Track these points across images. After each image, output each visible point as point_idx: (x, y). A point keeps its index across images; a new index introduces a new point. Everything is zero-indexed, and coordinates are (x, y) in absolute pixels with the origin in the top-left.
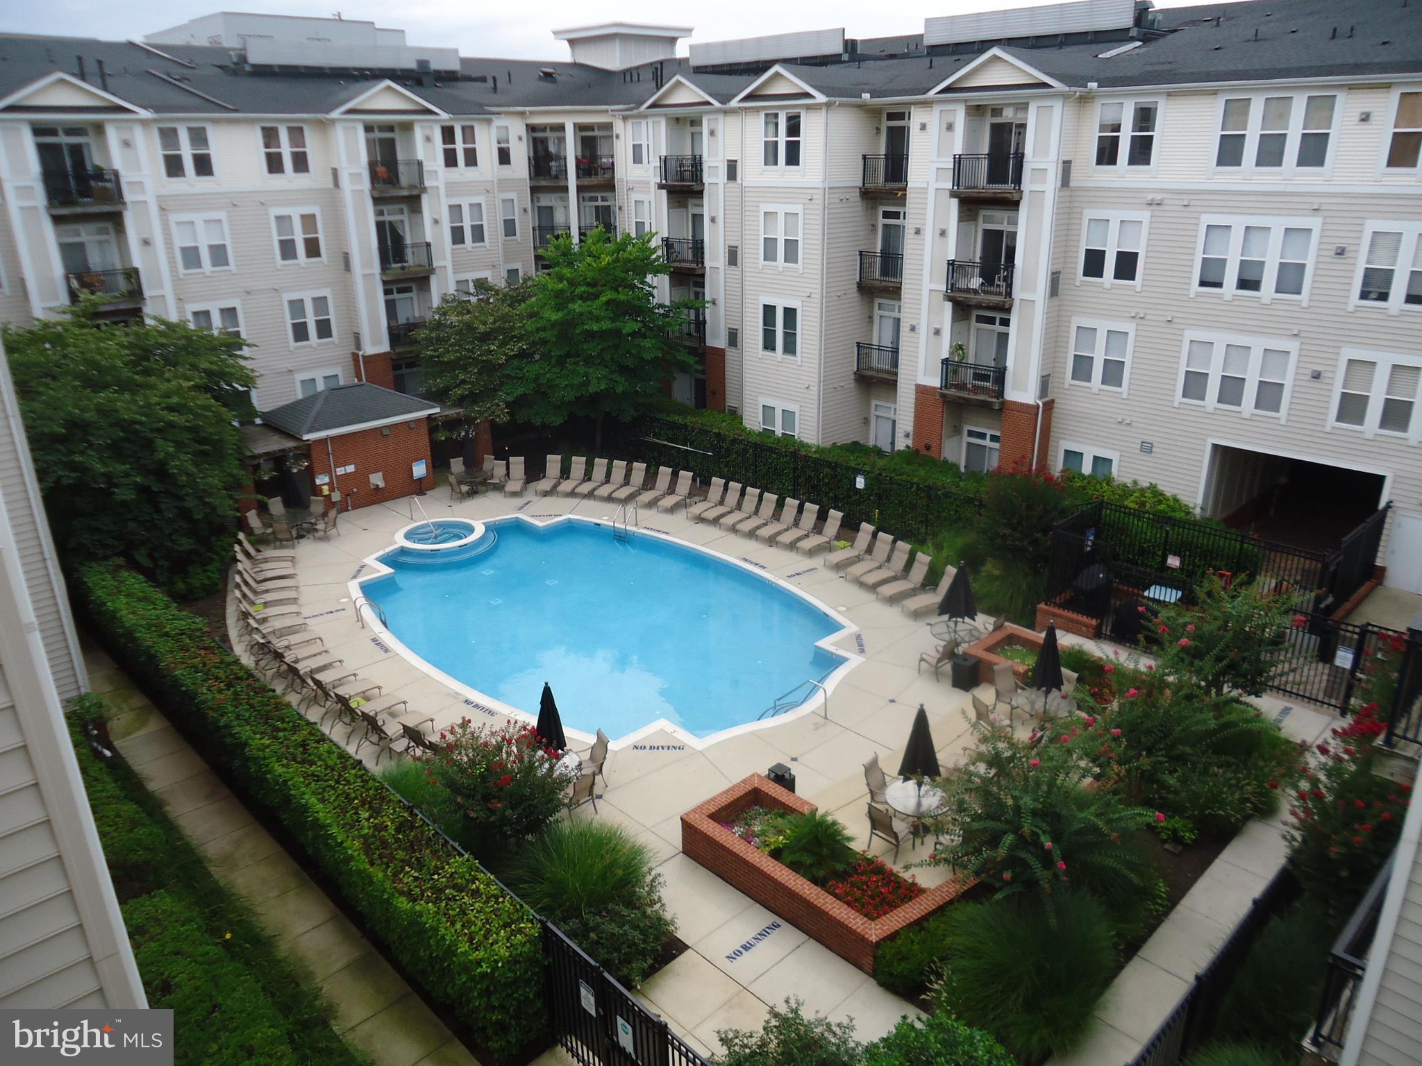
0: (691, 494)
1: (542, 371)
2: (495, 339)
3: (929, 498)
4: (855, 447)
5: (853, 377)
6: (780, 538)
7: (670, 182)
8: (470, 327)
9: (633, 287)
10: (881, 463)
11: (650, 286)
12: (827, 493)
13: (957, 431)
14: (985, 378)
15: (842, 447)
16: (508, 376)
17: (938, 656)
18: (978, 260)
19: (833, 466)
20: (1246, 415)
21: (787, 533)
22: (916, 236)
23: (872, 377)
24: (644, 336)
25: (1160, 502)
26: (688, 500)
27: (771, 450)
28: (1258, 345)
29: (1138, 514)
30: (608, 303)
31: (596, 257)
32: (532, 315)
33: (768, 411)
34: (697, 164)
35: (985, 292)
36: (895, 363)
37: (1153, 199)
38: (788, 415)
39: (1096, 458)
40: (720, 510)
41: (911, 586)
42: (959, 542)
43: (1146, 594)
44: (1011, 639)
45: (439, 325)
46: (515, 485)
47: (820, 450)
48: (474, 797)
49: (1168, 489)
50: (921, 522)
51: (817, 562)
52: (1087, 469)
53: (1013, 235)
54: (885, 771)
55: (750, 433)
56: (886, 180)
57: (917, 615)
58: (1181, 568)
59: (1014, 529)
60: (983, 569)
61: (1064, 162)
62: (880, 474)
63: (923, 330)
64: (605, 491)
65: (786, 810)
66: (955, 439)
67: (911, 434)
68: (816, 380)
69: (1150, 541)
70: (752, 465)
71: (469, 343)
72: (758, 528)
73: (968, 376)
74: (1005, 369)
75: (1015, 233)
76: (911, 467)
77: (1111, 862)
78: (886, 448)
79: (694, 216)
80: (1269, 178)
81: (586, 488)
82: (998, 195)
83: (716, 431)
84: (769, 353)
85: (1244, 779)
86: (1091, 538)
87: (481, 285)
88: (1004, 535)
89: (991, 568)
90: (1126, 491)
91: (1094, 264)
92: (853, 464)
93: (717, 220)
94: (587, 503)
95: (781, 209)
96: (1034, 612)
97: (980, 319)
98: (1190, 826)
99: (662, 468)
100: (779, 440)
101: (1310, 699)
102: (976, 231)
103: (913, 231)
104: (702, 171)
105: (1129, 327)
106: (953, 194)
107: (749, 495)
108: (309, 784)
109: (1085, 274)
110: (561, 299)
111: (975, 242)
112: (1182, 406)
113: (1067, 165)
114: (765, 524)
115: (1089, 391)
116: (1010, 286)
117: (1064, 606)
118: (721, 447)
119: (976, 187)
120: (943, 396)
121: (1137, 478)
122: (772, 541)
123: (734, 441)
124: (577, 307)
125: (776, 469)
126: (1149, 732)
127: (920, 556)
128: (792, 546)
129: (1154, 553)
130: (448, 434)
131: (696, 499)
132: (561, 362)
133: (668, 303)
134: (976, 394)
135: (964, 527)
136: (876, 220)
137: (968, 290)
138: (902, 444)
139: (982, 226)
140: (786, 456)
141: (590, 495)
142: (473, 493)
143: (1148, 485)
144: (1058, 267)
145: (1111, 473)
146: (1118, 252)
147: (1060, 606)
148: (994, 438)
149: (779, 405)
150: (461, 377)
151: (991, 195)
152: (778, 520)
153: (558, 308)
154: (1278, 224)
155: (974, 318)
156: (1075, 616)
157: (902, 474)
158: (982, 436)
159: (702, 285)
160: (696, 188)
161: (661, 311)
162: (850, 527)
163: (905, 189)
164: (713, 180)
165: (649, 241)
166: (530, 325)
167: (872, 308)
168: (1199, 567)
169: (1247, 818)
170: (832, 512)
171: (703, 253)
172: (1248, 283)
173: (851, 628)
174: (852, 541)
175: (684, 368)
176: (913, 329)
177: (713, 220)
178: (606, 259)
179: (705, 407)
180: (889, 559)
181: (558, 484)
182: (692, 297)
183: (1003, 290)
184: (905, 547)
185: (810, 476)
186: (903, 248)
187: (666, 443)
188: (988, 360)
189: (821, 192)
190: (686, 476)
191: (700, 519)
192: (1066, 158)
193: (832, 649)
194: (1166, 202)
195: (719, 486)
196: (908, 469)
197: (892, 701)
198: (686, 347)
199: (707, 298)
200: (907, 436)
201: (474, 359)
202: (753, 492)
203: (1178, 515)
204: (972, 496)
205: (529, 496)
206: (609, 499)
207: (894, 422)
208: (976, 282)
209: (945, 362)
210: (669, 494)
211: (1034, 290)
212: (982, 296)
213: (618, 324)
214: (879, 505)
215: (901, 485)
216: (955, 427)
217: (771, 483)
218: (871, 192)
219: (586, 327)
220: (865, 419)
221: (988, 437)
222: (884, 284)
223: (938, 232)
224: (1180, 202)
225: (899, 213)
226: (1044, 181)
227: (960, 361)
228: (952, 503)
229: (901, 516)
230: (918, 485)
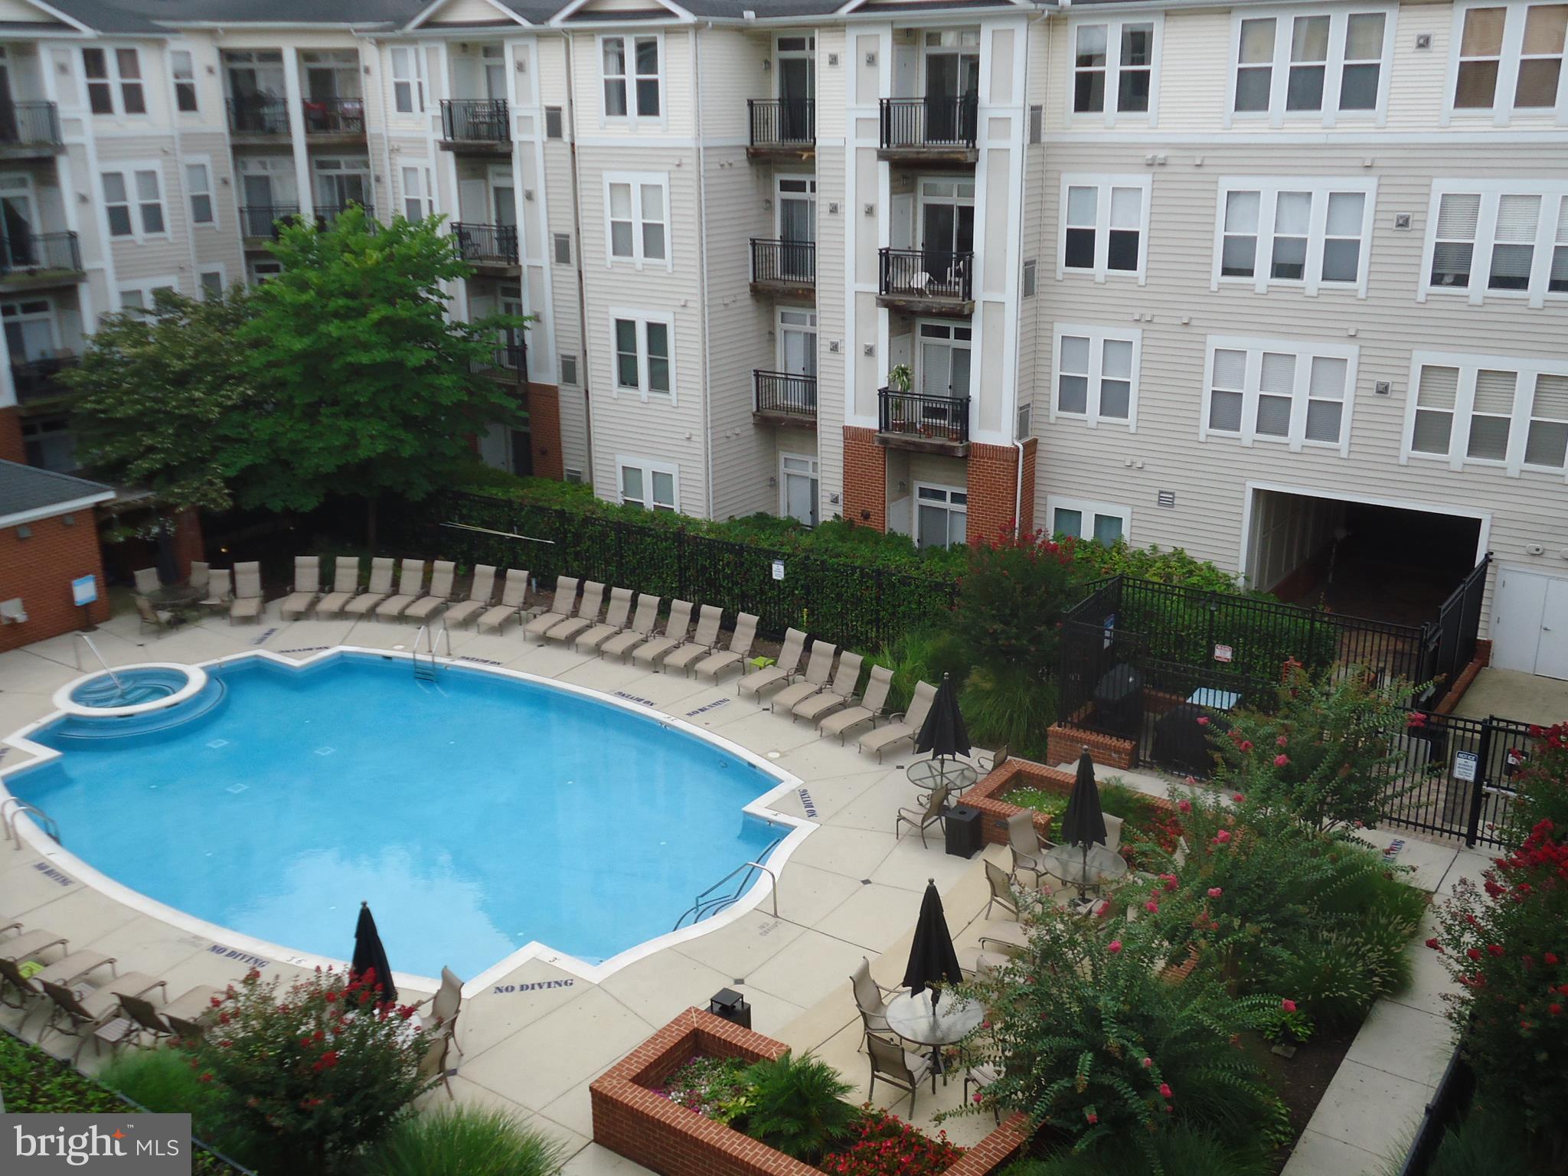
0: (527, 604)
1: (280, 429)
2: (200, 380)
3: (880, 586)
4: (762, 521)
5: (751, 420)
6: (668, 660)
7: (458, 140)
8: (156, 364)
9: (416, 297)
10: (806, 541)
11: (442, 296)
12: (730, 590)
13: (905, 490)
14: (939, 413)
15: (745, 521)
16: (226, 439)
17: (924, 811)
18: (920, 248)
19: (739, 550)
20: (1295, 447)
21: (678, 651)
22: (833, 216)
23: (780, 420)
24: (437, 371)
25: (1191, 573)
26: (523, 613)
27: (643, 531)
28: (1305, 351)
29: (1167, 587)
30: (379, 324)
31: (358, 254)
32: (256, 344)
33: (631, 475)
34: (500, 113)
35: (933, 293)
36: (811, 397)
37: (1154, 158)
38: (662, 480)
39: (1099, 518)
40: (574, 624)
41: (870, 714)
42: (929, 647)
43: (1189, 701)
44: (1019, 779)
45: (98, 363)
46: (245, 607)
47: (713, 527)
48: (274, 1094)
49: (1199, 554)
50: (870, 622)
51: (728, 689)
52: (1087, 532)
53: (967, 214)
54: (878, 983)
55: (609, 508)
56: (783, 135)
57: (881, 755)
58: (1235, 661)
59: (1007, 623)
60: (967, 682)
61: (1033, 108)
62: (807, 558)
63: (849, 350)
64: (393, 606)
65: (744, 1057)
66: (903, 502)
67: (841, 497)
68: (701, 426)
69: (1189, 627)
70: (615, 555)
71: (157, 389)
72: (635, 646)
73: (916, 412)
74: (968, 399)
75: (972, 209)
76: (849, 544)
77: (1225, 1076)
78: (807, 520)
79: (497, 190)
80: (1305, 126)
81: (362, 603)
82: (945, 156)
83: (558, 507)
84: (628, 391)
85: (1364, 945)
86: (1111, 627)
87: (165, 298)
88: (995, 631)
89: (978, 679)
90: (1144, 561)
91: (1080, 247)
92: (765, 545)
93: (535, 196)
94: (364, 627)
95: (636, 180)
96: (1044, 737)
97: (928, 331)
98: (1302, 1017)
99: (480, 568)
100: (652, 517)
101: (1424, 826)
102: (915, 207)
103: (827, 209)
104: (507, 123)
105: (1133, 334)
106: (882, 156)
107: (617, 599)
109: (1067, 265)
110: (306, 319)
111: (915, 222)
112: (1210, 440)
113: (1036, 113)
114: (645, 641)
115: (1083, 424)
116: (968, 283)
117: (1085, 725)
118: (566, 532)
119: (911, 145)
120: (884, 441)
121: (1157, 542)
122: (657, 664)
123: (587, 521)
124: (334, 329)
125: (652, 559)
126: (1243, 889)
127: (876, 670)
128: (688, 669)
129: (1196, 644)
130: (129, 532)
131: (536, 610)
132: (311, 413)
133: (466, 322)
134: (929, 436)
135: (933, 625)
136: (772, 193)
137: (910, 291)
138: (828, 512)
139: (922, 200)
140: (666, 540)
141: (371, 614)
142: (177, 623)
143: (1172, 550)
144: (1032, 255)
145: (1121, 536)
146: (1112, 233)
147: (1078, 726)
148: (957, 498)
149: (648, 466)
150: (148, 441)
151: (936, 156)
152: (662, 633)
153: (300, 332)
154: (1321, 188)
155: (919, 330)
156: (1100, 739)
157: (838, 556)
158: (940, 495)
159: (517, 293)
160: (501, 148)
161: (459, 333)
162: (770, 636)
163: (812, 149)
164: (525, 137)
165: (434, 226)
166: (257, 358)
167: (772, 323)
168: (1257, 658)
169: (1375, 997)
170: (742, 616)
171: (516, 245)
172: (1288, 269)
173: (791, 782)
174: (775, 657)
175: (497, 415)
176: (835, 348)
177: (529, 196)
178: (374, 256)
179: (531, 474)
180: (831, 680)
181: (316, 601)
182: (501, 311)
183: (959, 289)
184: (852, 659)
185: (703, 566)
186: (813, 234)
187: (480, 529)
188: (942, 387)
189: (694, 154)
190: (517, 577)
191: (545, 640)
192: (1034, 103)
193: (768, 814)
194: (1170, 161)
195: (570, 588)
196: (845, 547)
197: (866, 882)
198: (500, 386)
199: (526, 312)
200: (835, 501)
201: (165, 412)
202: (621, 595)
203: (1219, 588)
204: (940, 580)
205: (271, 622)
206: (401, 618)
207: (814, 483)
208: (921, 279)
209: (884, 394)
210: (494, 606)
211: (1002, 288)
212: (930, 299)
213: (399, 354)
214: (808, 602)
215: (836, 570)
216: (902, 484)
217: (647, 579)
218: (762, 154)
219: (349, 359)
220: (772, 479)
221: (948, 497)
222: (789, 285)
223: (862, 209)
224: (1190, 162)
225: (804, 183)
226: (1008, 136)
227: (904, 392)
228: (912, 593)
229: (841, 615)
230: (862, 570)
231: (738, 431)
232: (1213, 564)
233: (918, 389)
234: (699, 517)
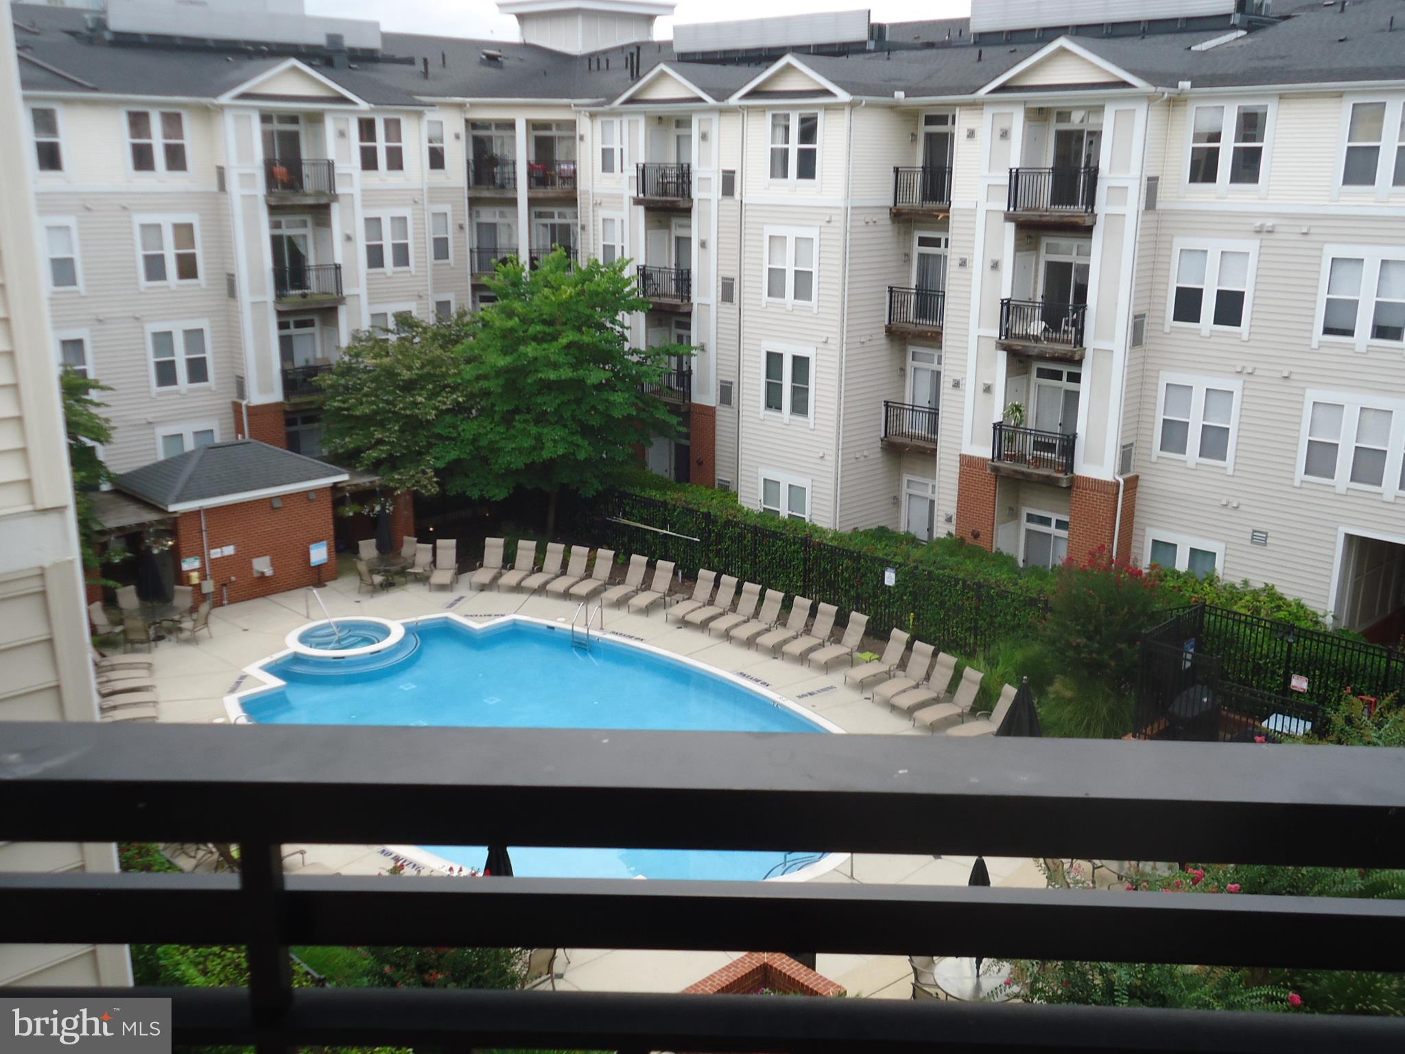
0: (671, 591)
1: (482, 431)
2: (422, 388)
3: (979, 597)
4: (882, 533)
5: (879, 444)
6: (786, 648)
7: (649, 197)
8: (390, 373)
9: (601, 327)
10: (916, 553)
11: (622, 326)
12: (847, 591)
13: (1013, 514)
14: (1050, 447)
15: (866, 533)
16: (440, 437)
18: (1039, 299)
19: (856, 557)
20: (1389, 497)
21: (796, 641)
22: (962, 269)
23: (904, 446)
24: (614, 389)
25: (1279, 608)
26: (668, 599)
27: (774, 535)
29: (1253, 620)
30: (569, 346)
31: (556, 289)
32: (469, 360)
33: (771, 486)
34: (684, 175)
35: (1048, 339)
36: (934, 427)
37: (1262, 226)
38: (796, 492)
39: (1194, 552)
40: (709, 611)
41: (959, 710)
42: (1019, 656)
43: (1264, 724)
45: (347, 370)
46: (442, 576)
47: (837, 536)
48: (404, 966)
49: (1289, 591)
50: (969, 629)
51: (836, 678)
52: (1182, 563)
53: (1085, 270)
55: (748, 513)
56: (924, 198)
58: (1310, 693)
59: (1090, 638)
60: (1051, 689)
61: (1149, 179)
63: (969, 386)
64: (560, 585)
66: (1011, 525)
67: (954, 517)
68: (834, 447)
69: (1267, 656)
70: (750, 554)
71: (389, 393)
72: (759, 634)
73: (1027, 446)
74: (1075, 436)
75: (1087, 266)
76: (955, 559)
78: (923, 535)
79: (678, 239)
81: (535, 581)
82: (1066, 219)
83: (705, 510)
84: (773, 413)
86: (1192, 650)
87: (404, 320)
88: (1078, 645)
89: (1060, 687)
90: (1234, 594)
91: (1188, 304)
92: (880, 554)
93: (707, 245)
94: (536, 600)
95: (791, 233)
97: (1042, 373)
99: (634, 557)
100: (785, 523)
102: (1037, 264)
103: (957, 263)
104: (690, 183)
105: (1235, 385)
106: (1008, 217)
107: (747, 592)
108: (186, 951)
109: (1175, 319)
110: (510, 341)
111: (1036, 276)
112: (1304, 485)
113: (1152, 182)
114: (768, 630)
115: (1182, 464)
116: (1080, 332)
117: (1158, 736)
118: (710, 532)
119: (1037, 209)
120: (996, 470)
121: (1249, 577)
122: (776, 651)
123: (728, 523)
124: (530, 350)
125: (781, 560)
127: (968, 671)
128: (803, 658)
129: (1273, 673)
130: (357, 508)
131: (679, 596)
132: (508, 419)
133: (643, 348)
134: (1037, 467)
135: (1026, 636)
136: (911, 248)
137: (1027, 337)
138: (942, 530)
139: (1045, 257)
140: (795, 544)
141: (541, 590)
142: (387, 585)
143: (1263, 586)
144: (1141, 309)
145: (1214, 570)
146: (1219, 292)
147: (1151, 737)
148: (1061, 525)
149: (785, 479)
150: (378, 435)
151: (1057, 219)
152: (784, 625)
153: (505, 352)
155: (1034, 373)
157: (944, 568)
158: (1046, 521)
159: (688, 326)
160: (683, 204)
161: (635, 358)
162: (877, 634)
163: (947, 211)
164: (703, 195)
165: (621, 269)
166: (469, 371)
167: (904, 361)
168: (1333, 690)
170: (854, 615)
171: (689, 286)
172: (1387, 330)
174: (881, 652)
175: (662, 429)
176: (957, 384)
177: (703, 245)
178: (568, 291)
179: (688, 481)
180: (928, 677)
181: (499, 575)
182: (674, 340)
183: (1072, 337)
184: (947, 660)
185: (825, 570)
186: (944, 284)
187: (638, 525)
188: (1052, 424)
189: (843, 212)
190: (665, 568)
191: (683, 623)
192: (1152, 174)
194: (1277, 229)
195: (709, 581)
196: (952, 561)
198: (666, 404)
199: (694, 343)
200: (949, 520)
201: (394, 413)
202: (752, 588)
203: (1303, 624)
204: (1035, 596)
205: (462, 590)
206: (566, 595)
207: (932, 502)
208: (1037, 327)
209: (998, 427)
210: (643, 590)
211: (1112, 338)
212: (1045, 345)
213: (581, 372)
214: (914, 607)
215: (942, 581)
216: (1011, 509)
217: (775, 578)
218: (905, 214)
219: (540, 375)
220: (895, 498)
221: (1053, 523)
222: (920, 328)
223: (988, 264)
224: (1297, 230)
225: (940, 239)
226: (1124, 202)
227: (1017, 426)
228: (1008, 606)
229: (943, 621)
230: (964, 582)
231: (866, 453)
232: (1302, 602)
233: (1031, 424)
234: (825, 526)
